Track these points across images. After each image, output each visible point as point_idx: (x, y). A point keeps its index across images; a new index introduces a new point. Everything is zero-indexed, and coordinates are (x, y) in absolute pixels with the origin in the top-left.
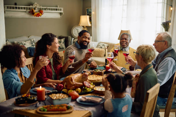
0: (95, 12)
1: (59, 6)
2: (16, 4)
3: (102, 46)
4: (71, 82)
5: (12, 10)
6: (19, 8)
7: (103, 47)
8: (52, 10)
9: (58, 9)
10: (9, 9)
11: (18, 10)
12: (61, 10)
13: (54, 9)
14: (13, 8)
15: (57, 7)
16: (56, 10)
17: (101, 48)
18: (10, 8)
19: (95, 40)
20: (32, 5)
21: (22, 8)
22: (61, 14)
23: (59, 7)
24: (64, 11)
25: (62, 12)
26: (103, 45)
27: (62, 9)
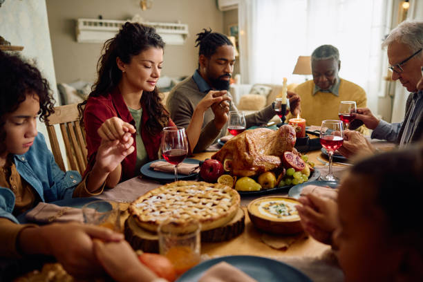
0: (246, 31)
1: (179, 22)
2: (100, 18)
3: (259, 90)
4: (246, 153)
5: (93, 28)
6: (106, 25)
7: (262, 92)
8: (168, 28)
9: (179, 28)
10: (87, 27)
11: (104, 28)
12: (183, 28)
13: (171, 28)
14: (96, 24)
15: (176, 22)
16: (175, 28)
17: (258, 93)
18: (90, 24)
19: (246, 82)
20: (131, 19)
21: (111, 25)
22: (184, 36)
23: (182, 23)
24: (189, 30)
25: (186, 32)
26: (262, 89)
27: (186, 26)
